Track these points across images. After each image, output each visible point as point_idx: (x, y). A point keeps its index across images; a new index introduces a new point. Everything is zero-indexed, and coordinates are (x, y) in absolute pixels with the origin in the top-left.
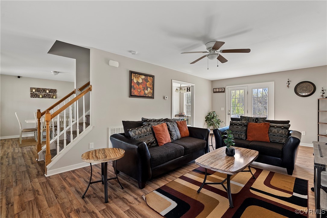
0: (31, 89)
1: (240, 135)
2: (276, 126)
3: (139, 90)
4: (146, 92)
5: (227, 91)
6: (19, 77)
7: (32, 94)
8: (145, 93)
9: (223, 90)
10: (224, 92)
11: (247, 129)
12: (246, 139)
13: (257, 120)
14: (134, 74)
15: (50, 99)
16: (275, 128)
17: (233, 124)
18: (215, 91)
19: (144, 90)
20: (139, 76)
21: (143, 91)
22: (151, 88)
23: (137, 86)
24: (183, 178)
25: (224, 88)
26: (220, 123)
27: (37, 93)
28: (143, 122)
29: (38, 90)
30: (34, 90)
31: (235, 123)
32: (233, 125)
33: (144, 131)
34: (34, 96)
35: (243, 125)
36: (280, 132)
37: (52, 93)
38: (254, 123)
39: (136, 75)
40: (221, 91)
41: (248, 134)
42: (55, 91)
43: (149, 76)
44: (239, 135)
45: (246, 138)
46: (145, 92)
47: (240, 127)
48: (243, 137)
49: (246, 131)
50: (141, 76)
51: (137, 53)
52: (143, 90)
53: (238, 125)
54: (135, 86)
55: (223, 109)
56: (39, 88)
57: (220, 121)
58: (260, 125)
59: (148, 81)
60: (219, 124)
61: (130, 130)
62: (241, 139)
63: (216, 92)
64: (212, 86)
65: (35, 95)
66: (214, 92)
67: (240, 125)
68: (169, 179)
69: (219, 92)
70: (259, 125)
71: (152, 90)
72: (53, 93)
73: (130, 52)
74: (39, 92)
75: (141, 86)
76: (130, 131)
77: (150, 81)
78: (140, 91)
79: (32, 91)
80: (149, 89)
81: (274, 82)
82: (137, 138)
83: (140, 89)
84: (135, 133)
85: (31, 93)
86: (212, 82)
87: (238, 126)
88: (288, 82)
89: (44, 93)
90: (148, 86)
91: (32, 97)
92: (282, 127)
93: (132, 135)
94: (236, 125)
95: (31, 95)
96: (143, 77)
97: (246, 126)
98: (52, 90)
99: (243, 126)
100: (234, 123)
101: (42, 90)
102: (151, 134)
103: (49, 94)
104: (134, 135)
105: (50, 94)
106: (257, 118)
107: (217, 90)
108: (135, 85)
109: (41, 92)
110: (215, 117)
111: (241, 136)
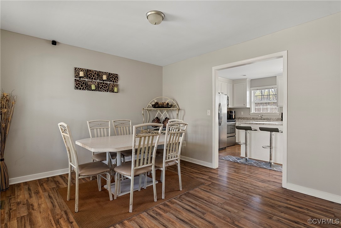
0: (77, 70)
6: (54, 43)
7: (78, 81)
15: (108, 92)
27: (87, 80)
29: (88, 73)
30: (81, 74)
34: (82, 86)
37: (111, 81)
42: (116, 77)
56: (90, 71)
65: (83, 83)
72: (113, 81)
74: (90, 78)
79: (77, 75)
85: (75, 80)
89: (98, 81)
91: (77, 88)
95: (77, 84)
98: (112, 74)
101: (95, 73)
103: (106, 84)
105: (108, 82)
109: (92, 78)
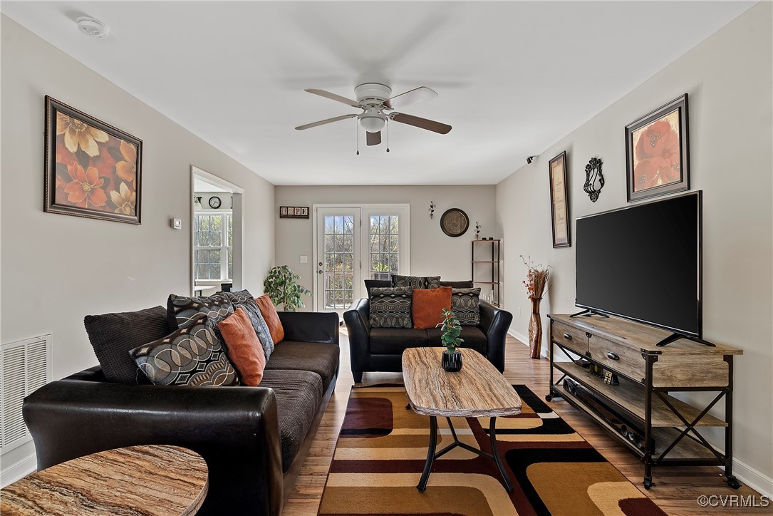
1: (400, 319)
2: (460, 293)
3: (87, 187)
4: (114, 195)
5: (314, 215)
8: (109, 201)
9: (306, 213)
10: (307, 217)
11: (411, 303)
12: (413, 327)
13: (426, 282)
14: (68, 117)
16: (461, 296)
17: (382, 296)
18: (284, 213)
19: (108, 190)
20: (87, 131)
21: (101, 193)
22: (129, 184)
23: (79, 167)
24: (338, 467)
25: (308, 208)
26: (301, 295)
28: (178, 312)
31: (386, 292)
32: (382, 298)
33: (199, 347)
35: (404, 296)
36: (469, 304)
38: (422, 289)
39: (74, 124)
40: (299, 213)
41: (416, 315)
43: (125, 139)
44: (397, 318)
45: (413, 324)
46: (109, 197)
47: (398, 301)
48: (406, 322)
49: (411, 307)
50: (93, 130)
51: (107, 30)
52: (104, 188)
53: (393, 295)
54: (69, 167)
55: (304, 259)
57: (302, 291)
58: (436, 292)
59: (121, 158)
60: (298, 297)
61: (144, 350)
62: (403, 328)
63: (287, 216)
64: (276, 199)
66: (282, 216)
67: (397, 296)
68: (306, 487)
69: (294, 217)
70: (434, 294)
71: (134, 193)
73: (74, 14)
75: (94, 171)
76: (143, 355)
77: (127, 158)
78: (93, 191)
80: (123, 187)
81: (408, 205)
82: (183, 378)
83: (91, 183)
84: (167, 358)
86: (277, 189)
87: (393, 298)
88: (432, 207)
90: (120, 173)
92: (471, 295)
93: (159, 370)
94: (389, 296)
96: (103, 137)
97: (410, 297)
99: (404, 298)
100: (382, 294)
102: (220, 352)
104: (167, 369)
106: (426, 279)
107: (291, 212)
108: (71, 165)
110: (287, 281)
111: (403, 320)
